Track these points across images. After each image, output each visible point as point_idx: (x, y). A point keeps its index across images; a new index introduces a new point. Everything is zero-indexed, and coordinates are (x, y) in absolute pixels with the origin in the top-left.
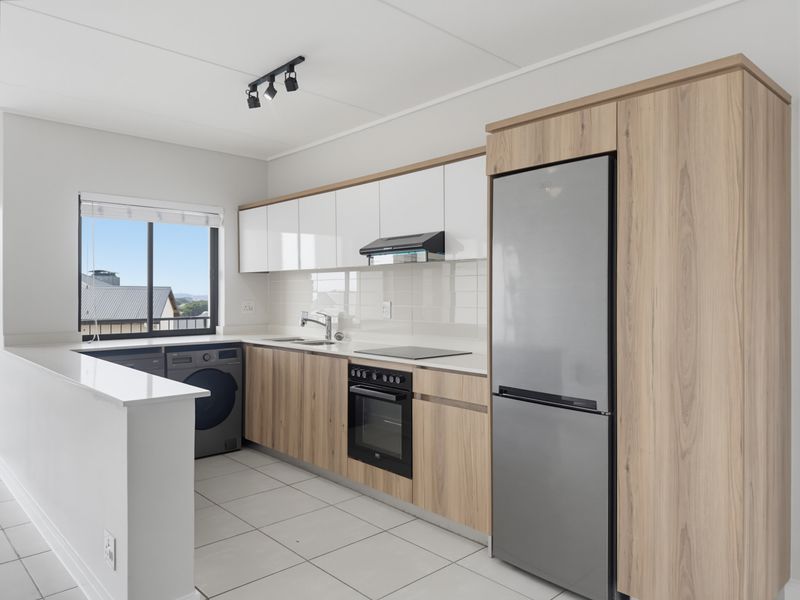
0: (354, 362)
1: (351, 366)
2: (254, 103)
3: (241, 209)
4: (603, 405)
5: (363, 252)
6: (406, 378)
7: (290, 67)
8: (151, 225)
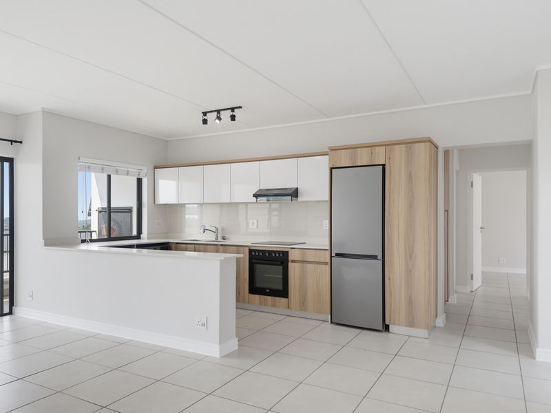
0: (252, 248)
1: (251, 251)
2: (205, 122)
3: (156, 167)
4: (380, 257)
5: (254, 196)
6: (286, 254)
7: (233, 109)
8: (109, 177)
